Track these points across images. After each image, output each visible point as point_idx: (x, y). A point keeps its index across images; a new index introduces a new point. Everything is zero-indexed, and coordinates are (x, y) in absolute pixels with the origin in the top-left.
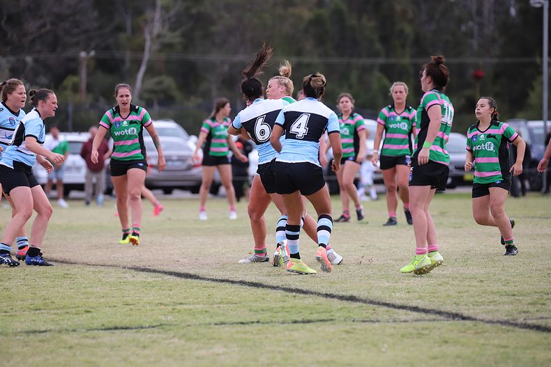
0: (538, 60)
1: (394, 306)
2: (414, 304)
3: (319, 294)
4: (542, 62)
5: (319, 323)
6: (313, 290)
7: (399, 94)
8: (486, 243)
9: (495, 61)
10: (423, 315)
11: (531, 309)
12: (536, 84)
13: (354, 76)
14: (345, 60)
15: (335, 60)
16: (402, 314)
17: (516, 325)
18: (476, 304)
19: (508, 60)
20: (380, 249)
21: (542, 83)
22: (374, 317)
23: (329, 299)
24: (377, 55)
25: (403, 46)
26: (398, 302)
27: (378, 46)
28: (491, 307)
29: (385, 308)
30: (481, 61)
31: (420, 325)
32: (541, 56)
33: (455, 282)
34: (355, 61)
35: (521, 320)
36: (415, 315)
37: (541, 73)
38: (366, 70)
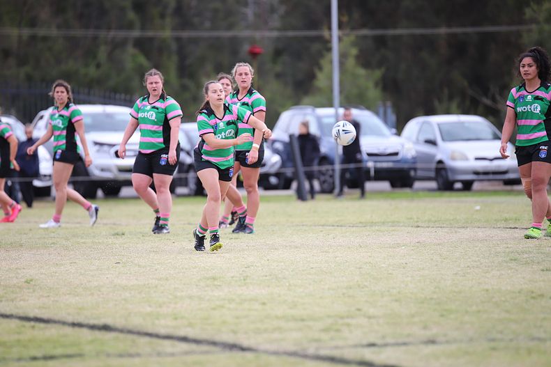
0: (326, 33)
1: (157, 336)
2: (182, 333)
3: (64, 323)
4: (331, 36)
5: (65, 360)
6: (56, 318)
7: (244, 76)
8: (268, 257)
9: (275, 34)
10: (193, 347)
11: (324, 336)
12: (323, 62)
13: (102, 53)
14: (91, 32)
15: (78, 32)
16: (168, 346)
17: (305, 356)
18: (258, 332)
19: (291, 34)
20: (139, 266)
21: (331, 62)
22: (133, 350)
23: (77, 329)
24: (130, 26)
25: (162, 16)
26: (163, 331)
27: (131, 15)
28: (276, 335)
29: (146, 339)
30: (258, 35)
31: (190, 359)
32: (330, 28)
33: (232, 306)
34: (102, 34)
35: (311, 351)
36: (184, 346)
37: (329, 50)
38: (118, 45)
